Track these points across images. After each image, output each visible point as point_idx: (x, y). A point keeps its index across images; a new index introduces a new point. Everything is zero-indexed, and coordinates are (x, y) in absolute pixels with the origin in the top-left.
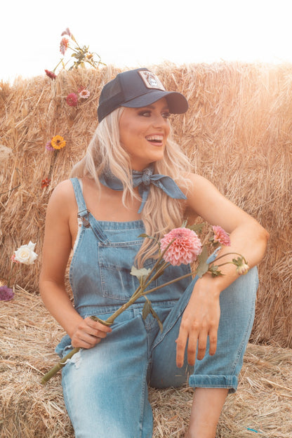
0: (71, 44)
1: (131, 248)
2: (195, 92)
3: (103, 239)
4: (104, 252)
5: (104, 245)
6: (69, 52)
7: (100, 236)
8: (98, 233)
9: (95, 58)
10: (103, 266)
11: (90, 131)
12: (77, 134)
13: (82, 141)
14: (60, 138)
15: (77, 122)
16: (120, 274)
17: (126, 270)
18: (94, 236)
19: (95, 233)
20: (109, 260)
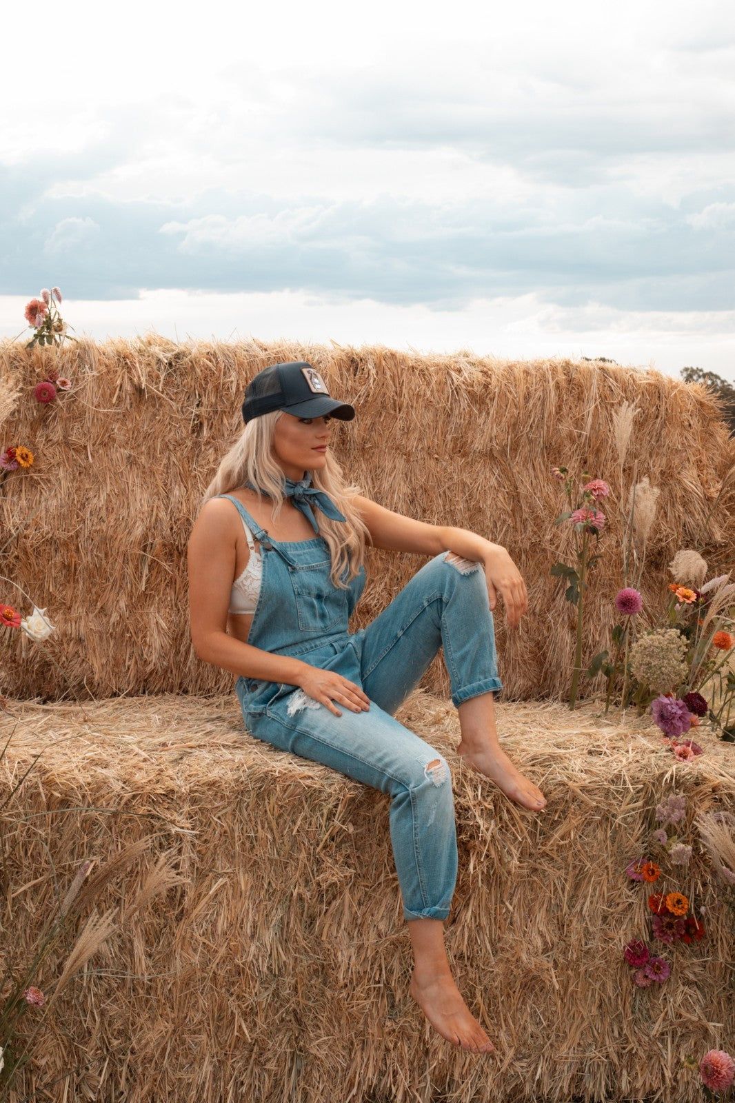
1: (320, 571)
3: (291, 563)
5: (294, 569)
7: (287, 559)
8: (284, 556)
10: (299, 594)
11: (72, 438)
12: (50, 444)
13: (58, 453)
14: (25, 450)
15: (47, 426)
16: (315, 602)
17: (319, 597)
18: (280, 559)
19: (282, 556)
20: (303, 586)
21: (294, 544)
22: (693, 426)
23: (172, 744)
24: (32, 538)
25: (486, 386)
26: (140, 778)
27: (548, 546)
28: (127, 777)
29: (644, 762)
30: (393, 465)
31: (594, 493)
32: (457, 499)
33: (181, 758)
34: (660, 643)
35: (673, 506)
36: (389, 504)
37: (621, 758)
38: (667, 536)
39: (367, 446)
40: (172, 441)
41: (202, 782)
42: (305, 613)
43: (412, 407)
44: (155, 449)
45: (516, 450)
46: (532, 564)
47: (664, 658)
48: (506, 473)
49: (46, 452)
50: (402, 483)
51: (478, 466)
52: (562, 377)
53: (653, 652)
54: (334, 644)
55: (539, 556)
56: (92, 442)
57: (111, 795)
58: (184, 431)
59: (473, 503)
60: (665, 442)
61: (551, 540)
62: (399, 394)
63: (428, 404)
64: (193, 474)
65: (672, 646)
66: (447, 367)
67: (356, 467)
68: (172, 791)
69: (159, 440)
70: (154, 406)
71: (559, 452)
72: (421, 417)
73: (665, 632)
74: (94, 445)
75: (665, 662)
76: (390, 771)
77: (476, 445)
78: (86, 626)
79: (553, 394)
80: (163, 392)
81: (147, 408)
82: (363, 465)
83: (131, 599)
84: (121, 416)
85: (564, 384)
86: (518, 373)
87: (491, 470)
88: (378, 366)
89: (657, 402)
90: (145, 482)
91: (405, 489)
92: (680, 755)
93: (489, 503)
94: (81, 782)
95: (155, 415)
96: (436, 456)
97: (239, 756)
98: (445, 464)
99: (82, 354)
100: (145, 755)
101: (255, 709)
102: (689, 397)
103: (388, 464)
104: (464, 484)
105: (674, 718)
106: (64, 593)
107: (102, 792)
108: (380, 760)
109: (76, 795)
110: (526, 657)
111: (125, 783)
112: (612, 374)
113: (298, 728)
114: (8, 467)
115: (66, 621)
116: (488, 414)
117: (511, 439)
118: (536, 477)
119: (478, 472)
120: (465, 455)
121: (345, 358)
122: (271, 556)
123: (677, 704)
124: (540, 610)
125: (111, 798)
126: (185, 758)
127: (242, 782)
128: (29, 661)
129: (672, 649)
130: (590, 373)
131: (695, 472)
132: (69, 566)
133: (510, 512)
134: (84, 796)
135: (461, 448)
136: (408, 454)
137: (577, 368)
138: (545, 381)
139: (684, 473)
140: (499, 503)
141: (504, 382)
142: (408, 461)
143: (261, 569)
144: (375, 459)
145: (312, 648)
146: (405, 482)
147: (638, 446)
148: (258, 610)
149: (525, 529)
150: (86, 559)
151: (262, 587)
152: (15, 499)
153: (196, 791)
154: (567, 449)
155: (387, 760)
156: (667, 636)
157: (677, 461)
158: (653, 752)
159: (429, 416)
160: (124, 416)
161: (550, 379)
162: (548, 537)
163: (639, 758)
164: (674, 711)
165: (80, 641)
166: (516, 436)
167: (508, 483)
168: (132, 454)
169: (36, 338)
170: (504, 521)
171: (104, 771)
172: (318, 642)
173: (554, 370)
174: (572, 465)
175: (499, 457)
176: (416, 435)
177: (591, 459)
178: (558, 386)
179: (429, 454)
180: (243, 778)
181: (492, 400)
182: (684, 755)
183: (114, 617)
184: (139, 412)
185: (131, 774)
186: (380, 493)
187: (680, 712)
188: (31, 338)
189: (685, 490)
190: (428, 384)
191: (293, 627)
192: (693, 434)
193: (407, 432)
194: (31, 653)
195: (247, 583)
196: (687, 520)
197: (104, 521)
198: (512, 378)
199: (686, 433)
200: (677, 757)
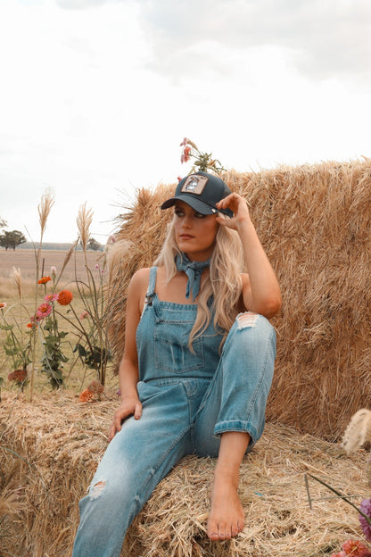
0: (193, 151)
1: (183, 326)
2: (293, 194)
4: (159, 328)
6: (192, 160)
8: (157, 311)
9: (217, 165)
10: (157, 340)
16: (172, 349)
17: (176, 345)
18: (154, 313)
20: (163, 335)
42: (162, 355)
122: (149, 310)
145: (165, 383)
172: (170, 380)
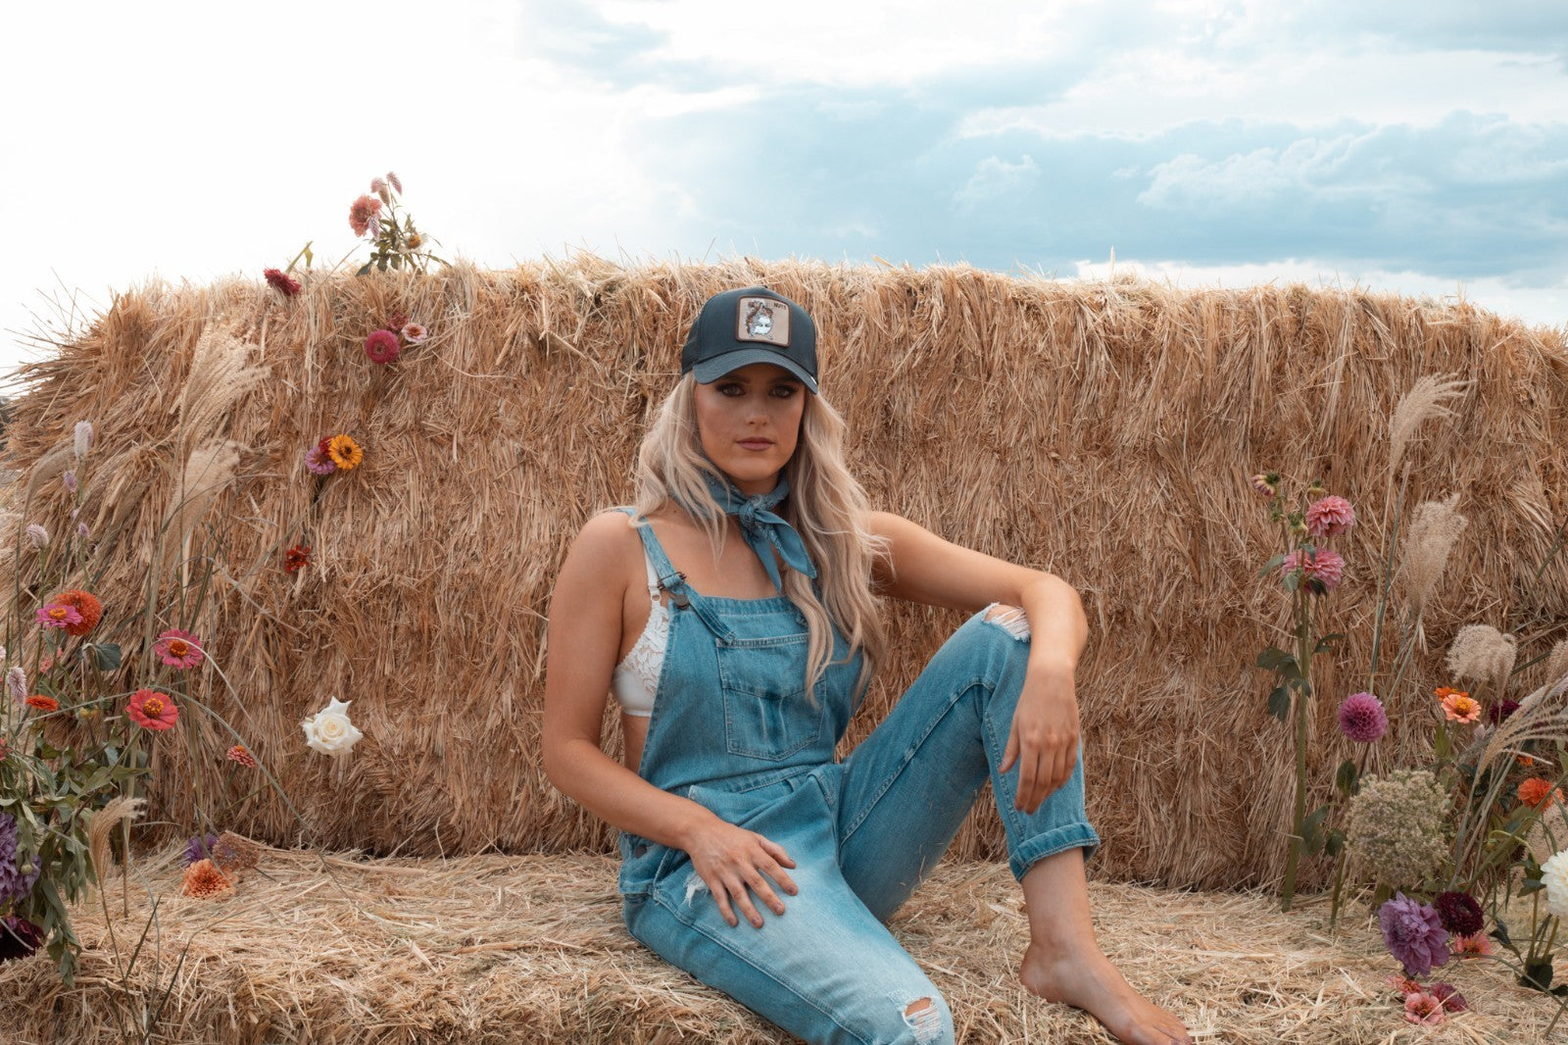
3: (721, 633)
5: (726, 644)
7: (714, 626)
8: (710, 622)
10: (729, 688)
11: (430, 423)
12: (392, 431)
13: (405, 447)
14: (348, 441)
15: (388, 402)
16: (762, 705)
17: (772, 697)
18: (702, 626)
19: (708, 619)
20: (739, 674)
21: (735, 602)
22: (1536, 402)
23: (482, 942)
24: (356, 586)
25: (1145, 334)
26: (399, 998)
27: (1256, 616)
28: (379, 995)
29: (1338, 1021)
30: (976, 470)
31: (1323, 519)
32: (1091, 530)
33: (488, 968)
34: (1395, 797)
35: (1496, 547)
36: (966, 538)
37: (1298, 1011)
38: (1483, 601)
39: (931, 436)
40: (593, 428)
41: (505, 1012)
42: (741, 722)
43: (1012, 369)
44: (566, 441)
45: (1199, 444)
46: (1227, 646)
47: (1401, 825)
48: (1182, 487)
49: (387, 446)
50: (992, 502)
51: (1131, 473)
52: (1286, 316)
53: (1382, 812)
54: (791, 781)
55: (1240, 632)
56: (461, 429)
57: (345, 1025)
58: (615, 412)
59: (1119, 538)
60: (1480, 431)
61: (1263, 605)
62: (987, 346)
63: (1042, 365)
64: (627, 483)
65: (1416, 803)
66: (1077, 302)
67: (911, 472)
68: (448, 1025)
69: (574, 425)
70: (567, 370)
71: (1279, 449)
72: (1027, 387)
73: (1410, 776)
74: (465, 434)
75: (1403, 831)
76: (841, 1014)
77: (1126, 436)
78: (446, 734)
79: (1266, 343)
80: (581, 348)
81: (555, 373)
82: (923, 468)
83: (524, 691)
84: (511, 386)
85: (1288, 328)
86: (1208, 311)
87: (1153, 480)
88: (948, 300)
89: (1465, 358)
90: (548, 496)
91: (995, 510)
92: (1416, 1011)
93: (1148, 536)
94: (295, 1000)
95: (567, 383)
96: (1054, 455)
97: (585, 970)
98: (1068, 467)
99: (453, 284)
100: (424, 958)
101: (633, 888)
102: (1531, 350)
103: (967, 469)
104: (1105, 504)
105: (1414, 939)
106: (413, 677)
107: (333, 1020)
108: (825, 991)
109: (287, 1022)
110: (1215, 814)
111: (373, 1005)
112: (1379, 309)
113: (699, 923)
114: (323, 470)
115: (414, 724)
116: (1149, 381)
117: (1190, 427)
118: (1236, 493)
119: (1129, 483)
120: (1107, 453)
121: (894, 286)
122: (685, 619)
123: (1422, 914)
124: (1244, 729)
125: (348, 1031)
126: (494, 968)
127: (578, 1018)
128: (349, 790)
129: (1415, 808)
130: (1339, 307)
131: (1539, 487)
132: (420, 632)
133: (1187, 554)
134: (300, 1026)
135: (1100, 442)
136: (1003, 452)
137: (1315, 300)
138: (1255, 324)
139: (1519, 487)
140: (1168, 540)
141: (1181, 325)
142: (1002, 462)
143: (666, 635)
144: (945, 460)
145: (748, 786)
146: (997, 500)
147: (1429, 439)
148: (656, 710)
149: (1216, 586)
150: (446, 621)
151: (664, 671)
152: (336, 520)
153: (494, 1028)
154: (1294, 443)
155: (838, 994)
156: (1409, 783)
157: (1504, 467)
158: (1361, 1002)
159: (1042, 385)
160: (515, 386)
161: (1264, 320)
162: (1258, 599)
163: (1331, 1012)
164: (1414, 926)
165: (435, 758)
166: (1198, 418)
167: (1185, 503)
168: (527, 449)
169: (375, 259)
170: (1176, 569)
171: (342, 984)
172: (760, 777)
173: (1270, 302)
174: (1303, 471)
175: (1167, 457)
176: (1018, 417)
177: (1338, 462)
178: (1276, 331)
179: (1042, 451)
180: (579, 1011)
181: (1156, 356)
182: (1422, 1011)
183: (493, 721)
184: (541, 380)
185: (387, 991)
186: (951, 519)
187: (1425, 929)
188: (367, 259)
189: (1519, 517)
190: (1043, 329)
191: (716, 748)
192: (1537, 416)
193: (1001, 412)
194: (352, 776)
195: (642, 658)
196: (1524, 573)
197: (477, 560)
198: (1195, 319)
199: (1523, 415)
200: (1409, 1015)
